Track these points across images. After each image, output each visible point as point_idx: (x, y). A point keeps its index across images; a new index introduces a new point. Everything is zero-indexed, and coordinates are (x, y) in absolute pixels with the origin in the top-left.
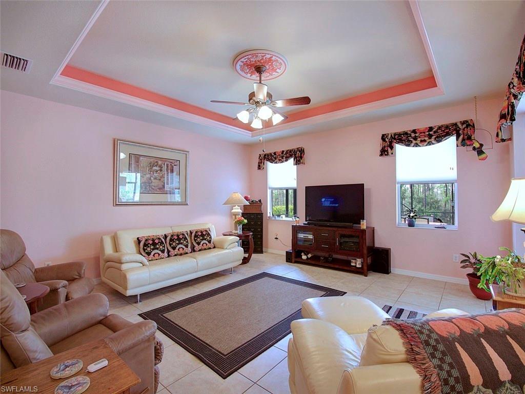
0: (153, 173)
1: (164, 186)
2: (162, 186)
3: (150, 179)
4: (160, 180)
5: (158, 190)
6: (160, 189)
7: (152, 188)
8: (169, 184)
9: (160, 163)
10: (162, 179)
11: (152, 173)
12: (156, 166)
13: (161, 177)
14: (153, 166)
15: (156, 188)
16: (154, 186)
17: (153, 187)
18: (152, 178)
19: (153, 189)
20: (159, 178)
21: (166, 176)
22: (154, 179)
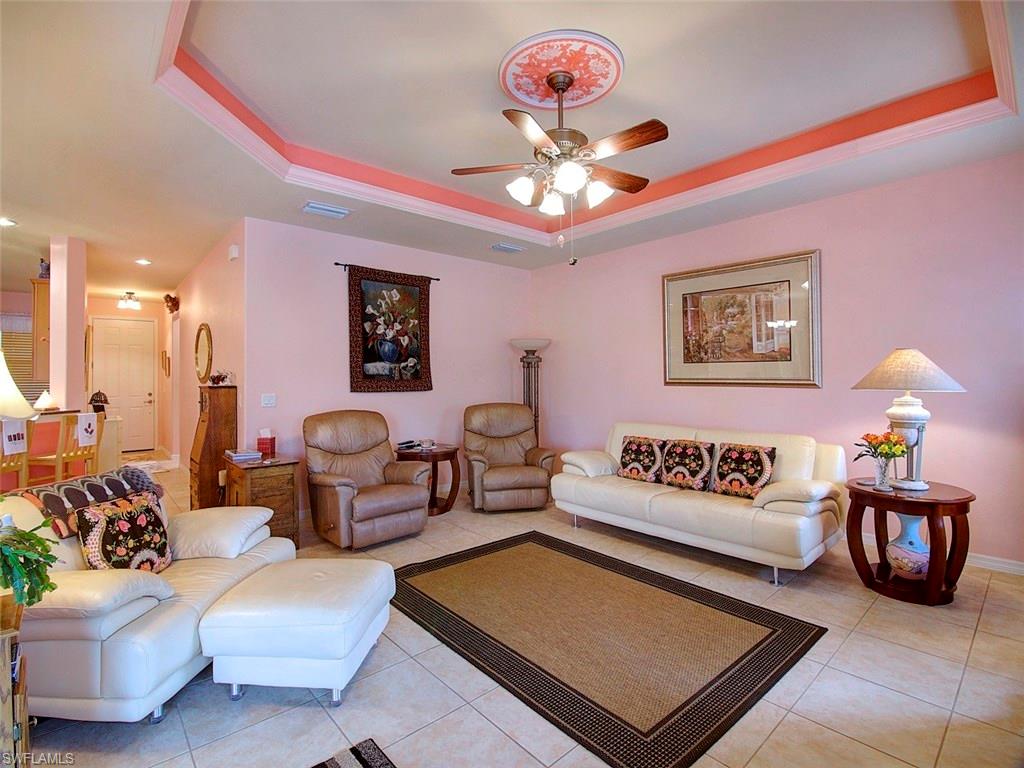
0: (727, 321)
1: (750, 346)
2: (747, 346)
3: (721, 334)
4: (741, 333)
5: (738, 354)
6: (742, 351)
7: (725, 351)
8: (764, 339)
9: (740, 297)
10: (745, 332)
11: (723, 321)
12: (732, 305)
13: (744, 327)
14: (726, 307)
15: (734, 351)
16: (730, 348)
17: (727, 349)
18: (724, 332)
19: (728, 354)
20: (740, 329)
21: (754, 323)
22: (729, 332)
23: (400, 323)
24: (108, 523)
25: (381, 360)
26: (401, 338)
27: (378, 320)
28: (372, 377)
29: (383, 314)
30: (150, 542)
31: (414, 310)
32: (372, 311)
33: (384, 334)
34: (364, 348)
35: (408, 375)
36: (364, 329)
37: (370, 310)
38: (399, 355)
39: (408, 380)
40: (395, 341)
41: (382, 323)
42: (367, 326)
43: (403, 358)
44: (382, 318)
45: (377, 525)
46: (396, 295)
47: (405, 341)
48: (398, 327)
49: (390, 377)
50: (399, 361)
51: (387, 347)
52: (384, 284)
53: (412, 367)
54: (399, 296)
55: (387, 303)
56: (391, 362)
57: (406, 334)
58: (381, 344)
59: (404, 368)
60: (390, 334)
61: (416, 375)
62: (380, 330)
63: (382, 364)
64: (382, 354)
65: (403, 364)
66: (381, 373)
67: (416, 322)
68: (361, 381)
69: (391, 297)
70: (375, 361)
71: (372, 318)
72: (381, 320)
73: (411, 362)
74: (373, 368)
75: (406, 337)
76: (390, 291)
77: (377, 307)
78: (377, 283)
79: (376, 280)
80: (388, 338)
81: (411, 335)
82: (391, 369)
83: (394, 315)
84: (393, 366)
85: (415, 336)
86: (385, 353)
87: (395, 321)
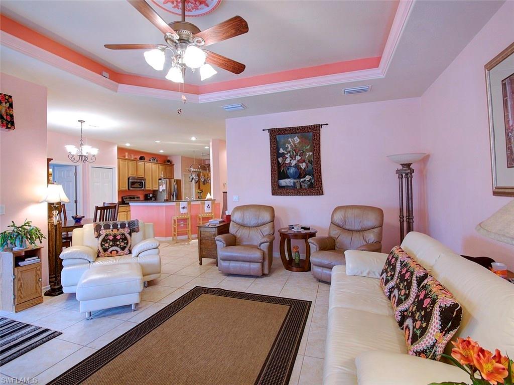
23: (299, 156)
24: (106, 236)
25: (288, 177)
26: (301, 164)
27: (286, 156)
28: (283, 187)
29: (289, 152)
30: (119, 245)
31: (309, 146)
32: (283, 151)
33: (290, 163)
34: (279, 171)
35: (305, 186)
36: (278, 161)
37: (281, 151)
38: (300, 174)
39: (305, 189)
40: (297, 166)
41: (289, 157)
42: (280, 160)
43: (302, 176)
44: (289, 154)
45: (231, 264)
46: (297, 140)
47: (303, 166)
48: (298, 158)
49: (294, 187)
50: (299, 178)
51: (292, 170)
52: (289, 135)
53: (309, 181)
54: (299, 140)
55: (291, 145)
56: (294, 178)
57: (304, 161)
58: (288, 169)
59: (303, 182)
60: (294, 163)
61: (311, 186)
62: (288, 161)
63: (289, 180)
64: (289, 174)
65: (302, 180)
66: (288, 185)
67: (311, 153)
68: (278, 190)
69: (294, 142)
70: (285, 179)
71: (283, 155)
72: (287, 156)
73: (308, 178)
74: (283, 182)
75: (304, 163)
76: (293, 138)
77: (286, 149)
78: (285, 135)
79: (285, 134)
80: (292, 165)
81: (307, 162)
82: (294, 183)
83: (296, 151)
84: (295, 181)
85: (310, 162)
86: (290, 174)
87: (297, 154)
